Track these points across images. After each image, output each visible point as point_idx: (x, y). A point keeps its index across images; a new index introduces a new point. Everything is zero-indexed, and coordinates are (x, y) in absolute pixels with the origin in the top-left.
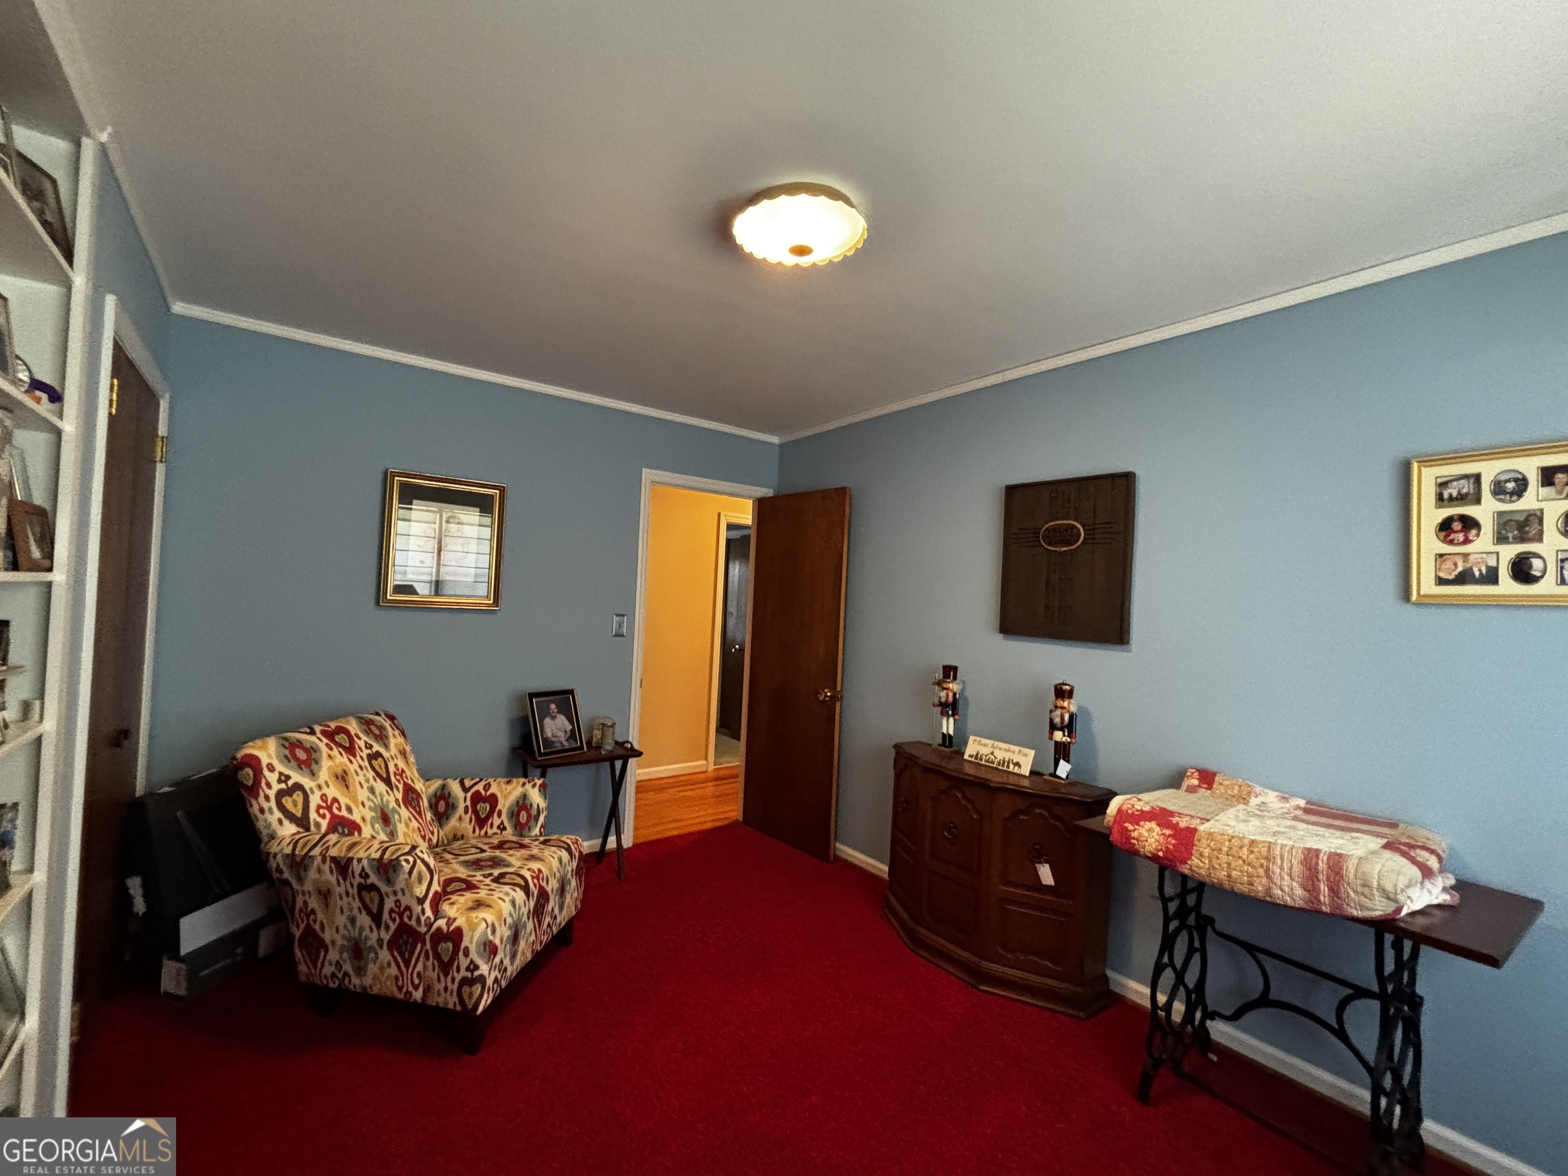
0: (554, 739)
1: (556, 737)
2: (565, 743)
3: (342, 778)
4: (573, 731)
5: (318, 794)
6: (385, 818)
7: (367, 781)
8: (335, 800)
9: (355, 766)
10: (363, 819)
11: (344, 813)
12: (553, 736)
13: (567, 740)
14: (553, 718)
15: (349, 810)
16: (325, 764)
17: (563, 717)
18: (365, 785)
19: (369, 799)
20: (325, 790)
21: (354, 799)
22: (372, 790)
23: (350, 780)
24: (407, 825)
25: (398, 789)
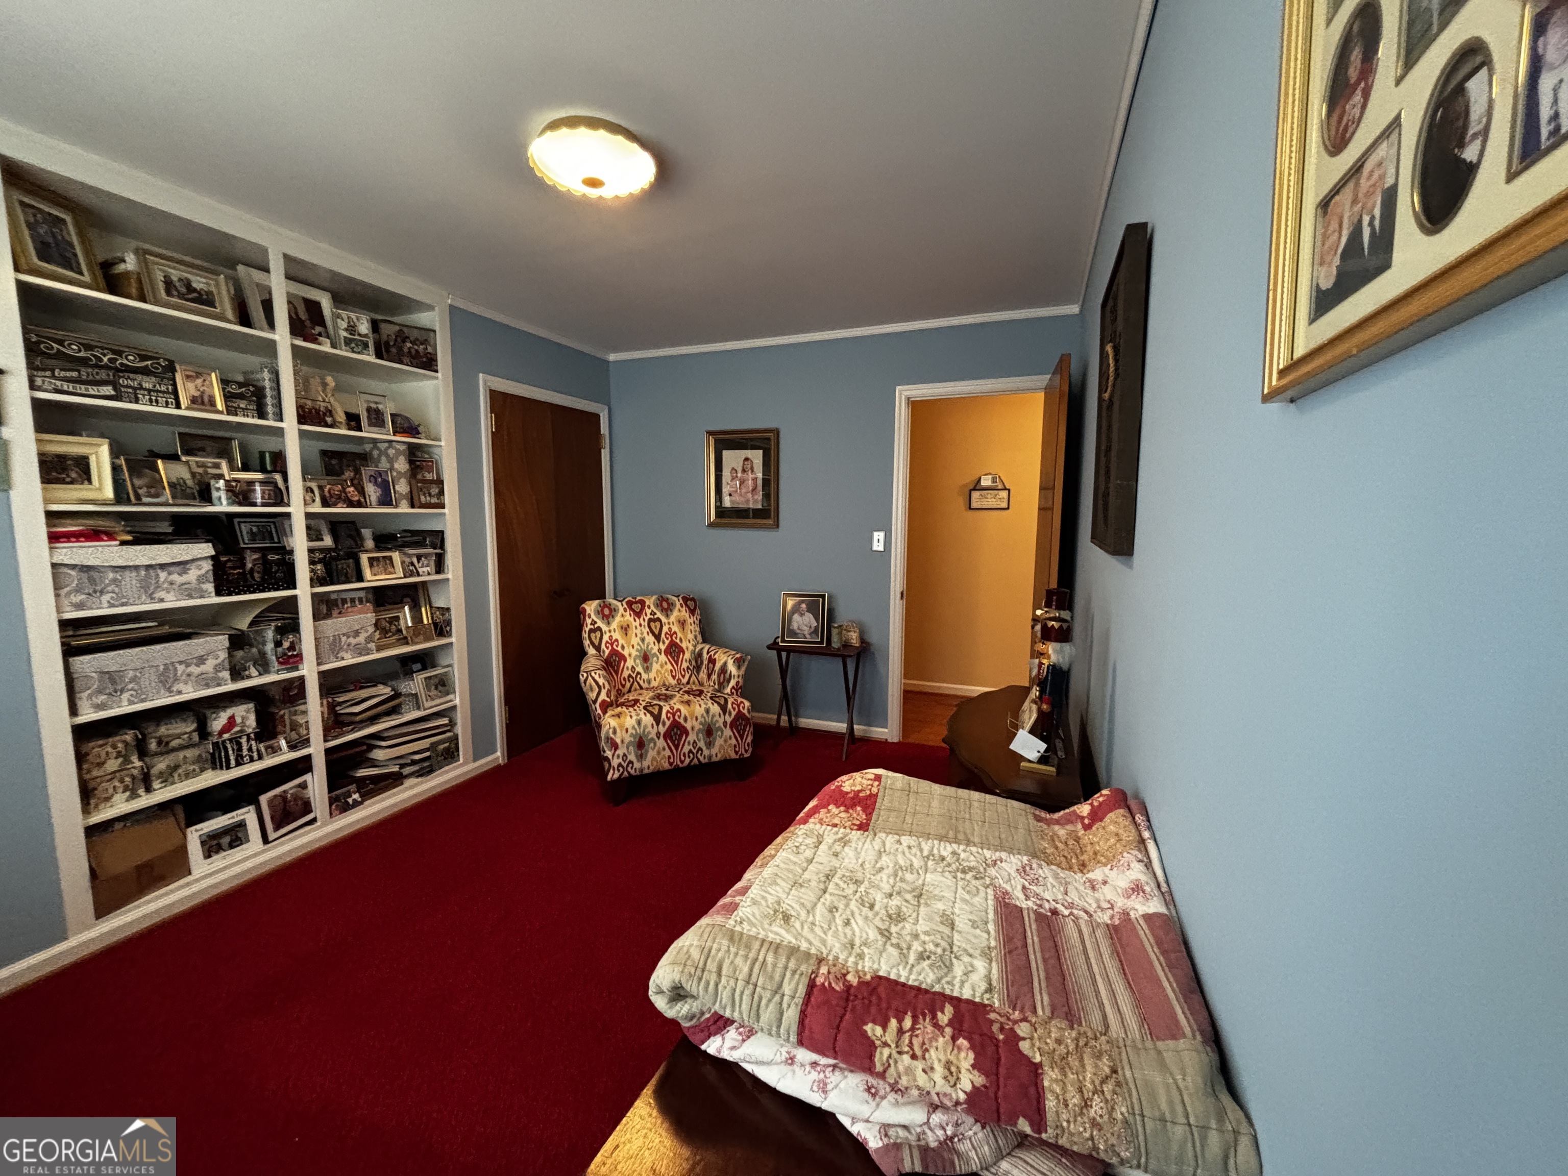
0: (798, 631)
1: (801, 630)
2: (808, 636)
3: (625, 629)
4: (816, 628)
5: (608, 634)
6: (646, 658)
7: (642, 634)
8: (617, 640)
9: (637, 623)
10: (630, 655)
11: (619, 649)
12: (799, 629)
13: (810, 634)
14: (802, 615)
15: (623, 647)
16: (618, 619)
17: (811, 616)
18: (639, 635)
19: (638, 644)
20: (613, 633)
21: (628, 643)
22: (643, 640)
23: (629, 632)
24: (662, 666)
25: (664, 643)
